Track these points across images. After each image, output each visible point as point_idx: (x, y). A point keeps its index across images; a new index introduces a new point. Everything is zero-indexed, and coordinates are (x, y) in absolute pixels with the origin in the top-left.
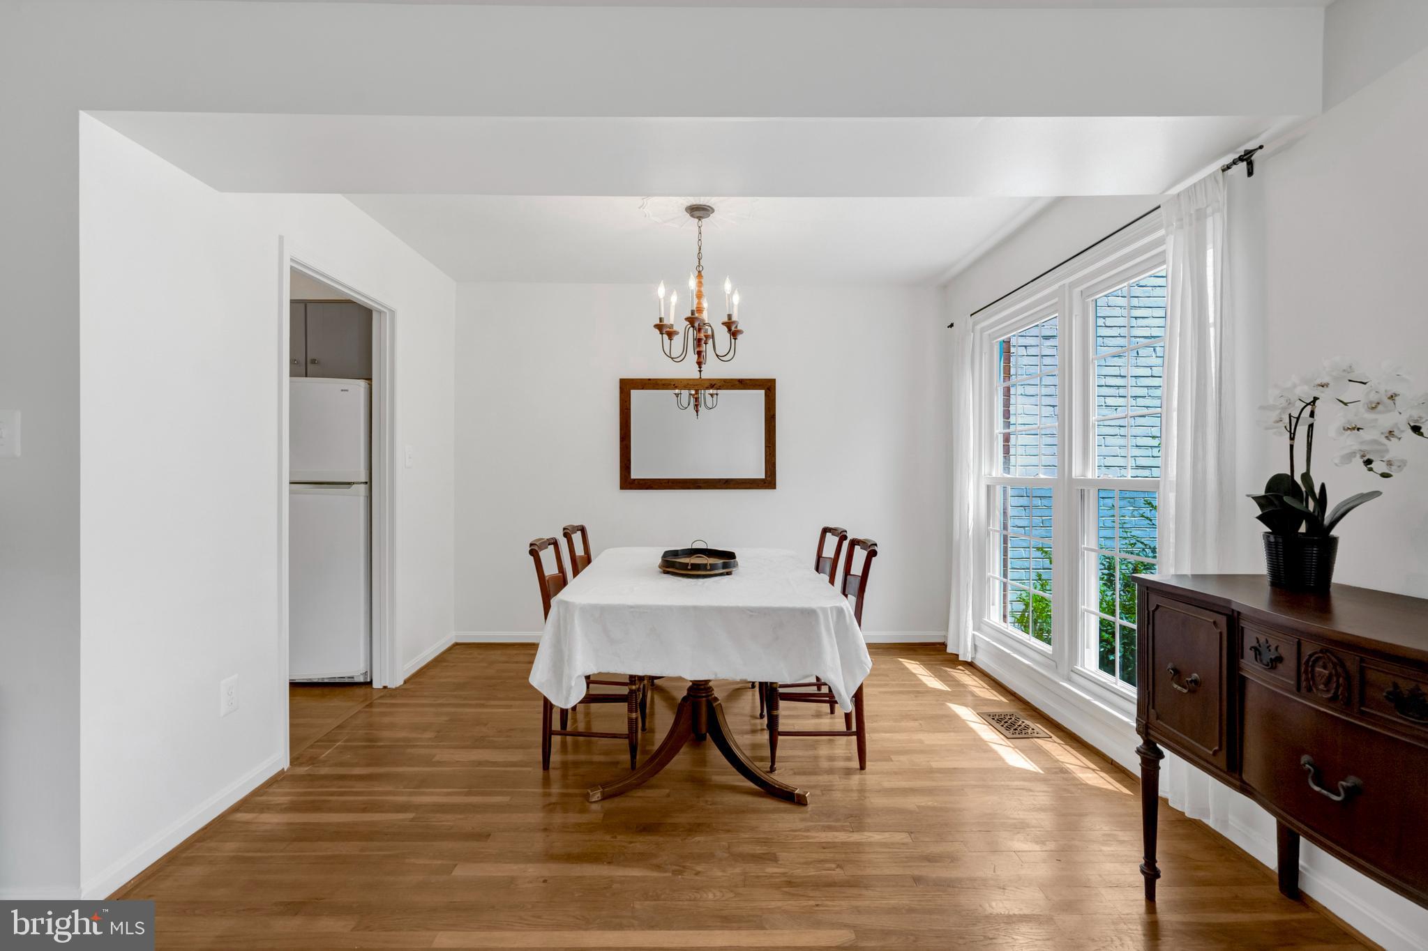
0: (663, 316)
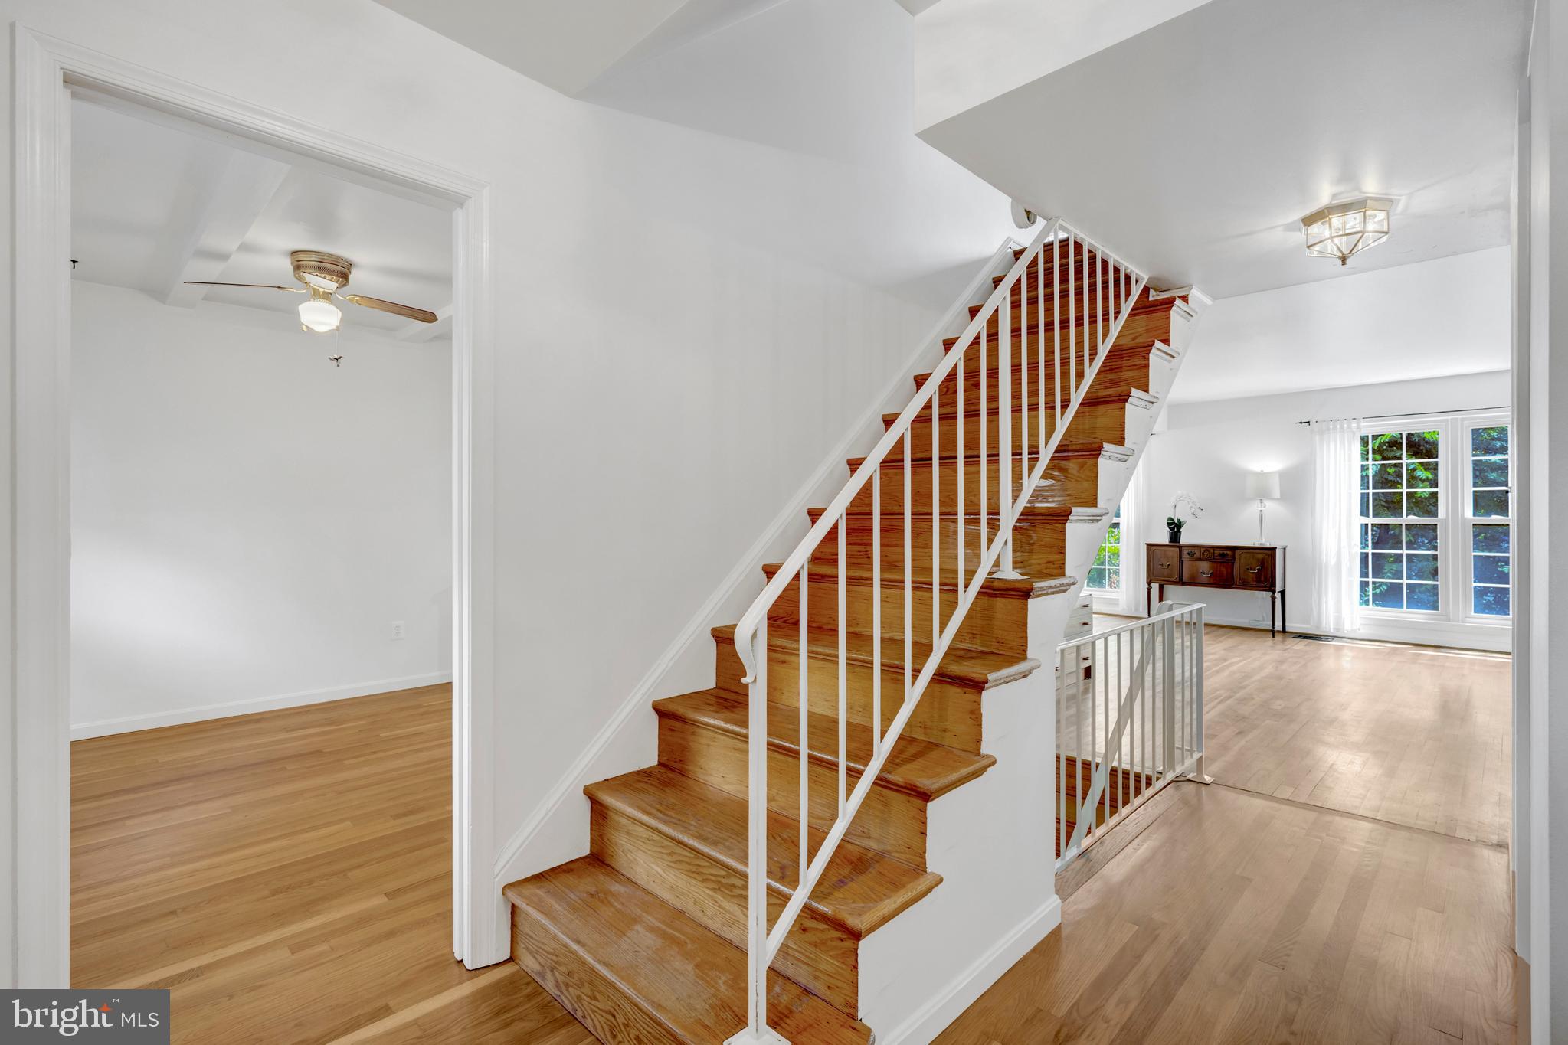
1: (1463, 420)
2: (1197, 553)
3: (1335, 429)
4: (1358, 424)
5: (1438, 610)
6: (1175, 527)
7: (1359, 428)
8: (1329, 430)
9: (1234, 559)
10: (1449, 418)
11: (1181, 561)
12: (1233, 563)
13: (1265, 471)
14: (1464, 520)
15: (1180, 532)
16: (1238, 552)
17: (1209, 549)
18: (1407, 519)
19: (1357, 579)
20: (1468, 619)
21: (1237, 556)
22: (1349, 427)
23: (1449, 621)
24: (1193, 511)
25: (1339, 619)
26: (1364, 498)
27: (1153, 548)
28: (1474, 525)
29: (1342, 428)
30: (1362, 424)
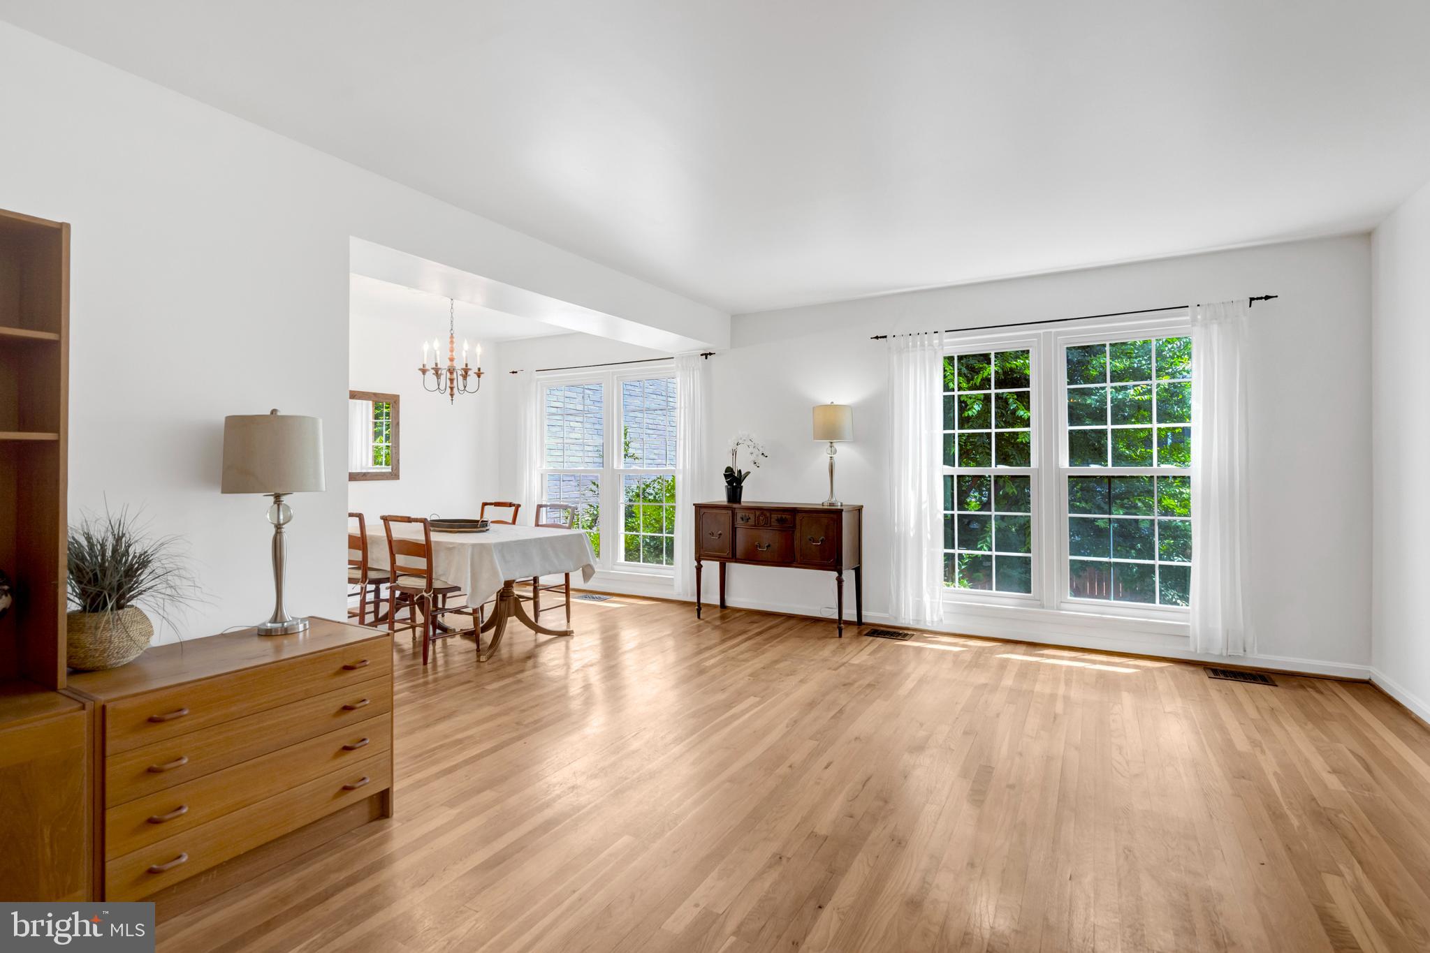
0: (425, 363)
1: (1058, 334)
2: (752, 517)
3: (914, 346)
4: (941, 340)
5: (1029, 592)
6: (734, 481)
7: (941, 344)
8: (908, 347)
9: (794, 526)
10: (1041, 331)
11: (734, 529)
12: (793, 532)
13: (835, 403)
14: (1059, 470)
15: (741, 488)
16: (798, 517)
17: (765, 512)
18: (996, 469)
19: (941, 550)
20: (1063, 605)
21: (798, 522)
22: (931, 345)
23: (1043, 607)
24: (753, 458)
25: (919, 606)
26: (948, 440)
27: (703, 511)
28: (1069, 477)
29: (922, 345)
30: (945, 341)
